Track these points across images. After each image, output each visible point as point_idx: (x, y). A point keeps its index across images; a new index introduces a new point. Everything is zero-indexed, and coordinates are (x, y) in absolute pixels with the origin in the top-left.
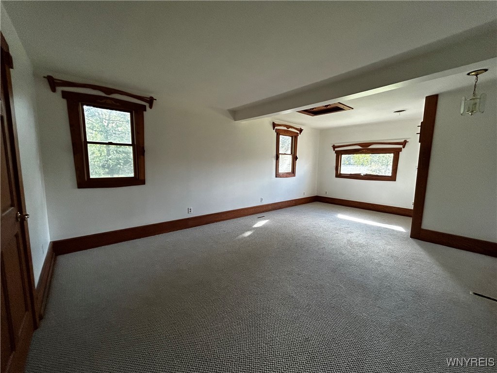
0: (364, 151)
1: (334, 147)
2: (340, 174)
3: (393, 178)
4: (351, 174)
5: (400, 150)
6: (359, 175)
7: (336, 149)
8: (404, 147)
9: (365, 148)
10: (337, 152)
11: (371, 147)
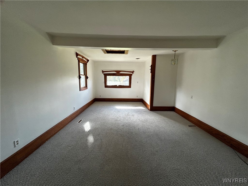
0: (118, 74)
1: (103, 72)
2: (107, 86)
3: (129, 87)
4: (112, 86)
5: (131, 75)
6: (116, 86)
7: (104, 73)
8: (133, 74)
9: (118, 73)
10: (104, 74)
11: (120, 73)
